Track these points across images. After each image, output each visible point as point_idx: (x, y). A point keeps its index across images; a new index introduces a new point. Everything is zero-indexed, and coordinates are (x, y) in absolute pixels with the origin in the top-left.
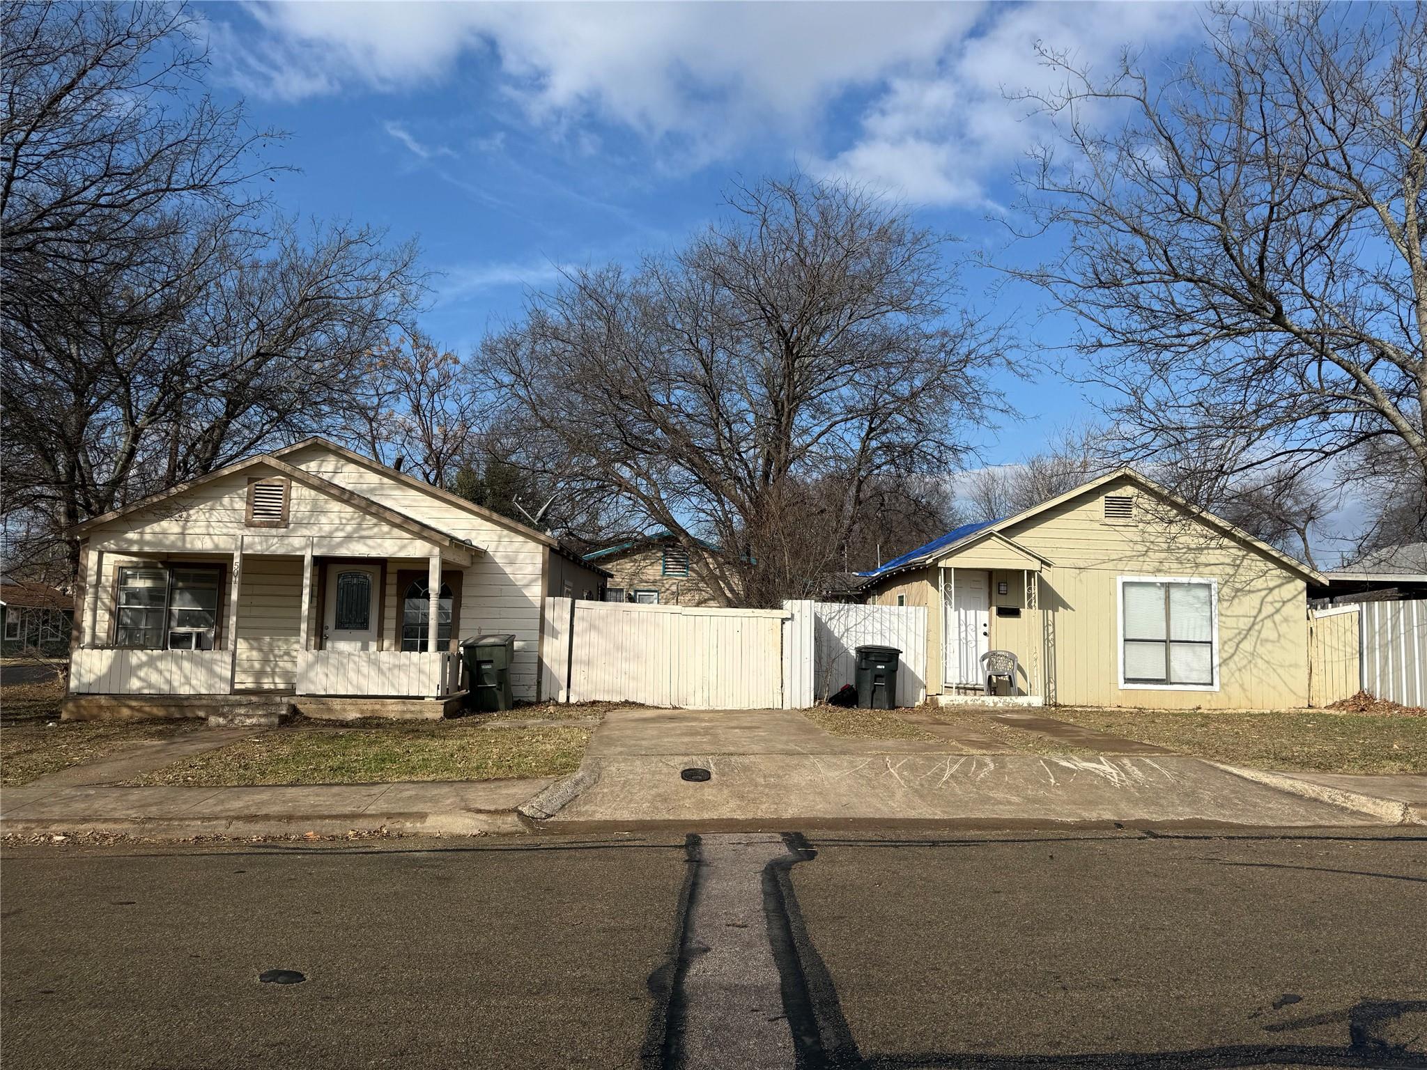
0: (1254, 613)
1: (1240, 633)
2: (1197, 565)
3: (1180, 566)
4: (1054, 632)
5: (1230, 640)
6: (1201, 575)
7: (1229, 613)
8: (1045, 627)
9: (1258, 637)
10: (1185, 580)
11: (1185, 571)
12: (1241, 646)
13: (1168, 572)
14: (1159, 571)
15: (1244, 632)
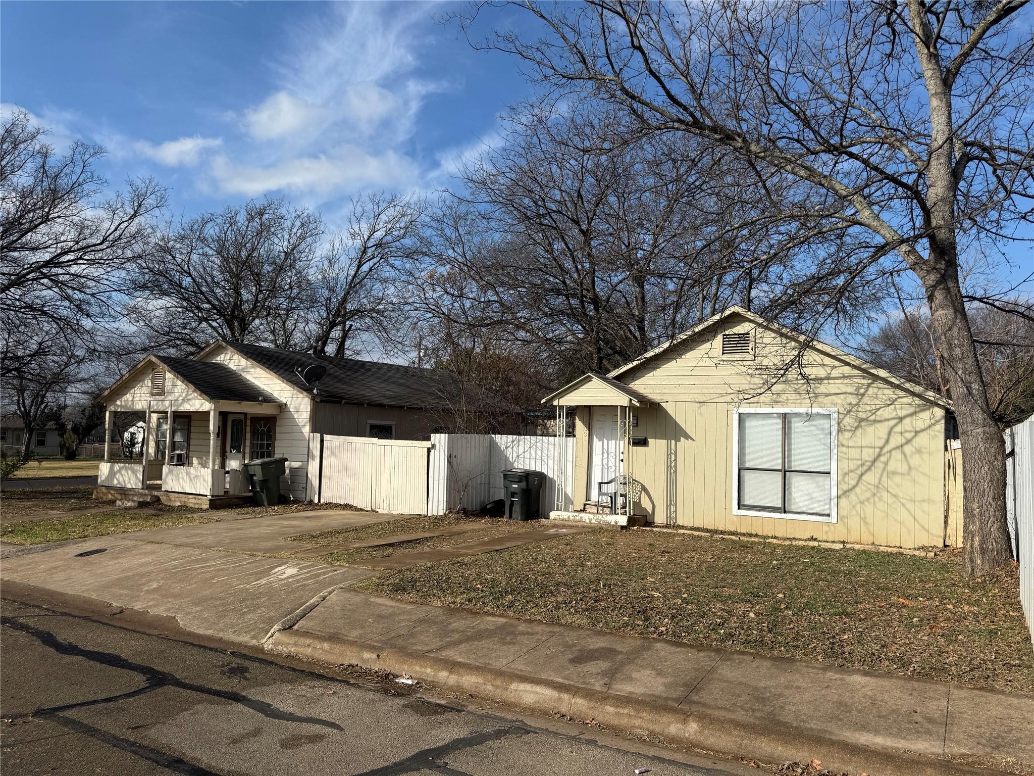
0: (881, 443)
1: (862, 465)
2: (817, 396)
3: (798, 397)
4: (676, 460)
5: (852, 471)
6: (821, 405)
7: (852, 444)
8: (669, 455)
9: (884, 469)
10: (802, 410)
11: (803, 401)
12: (863, 478)
13: (785, 403)
14: (777, 402)
15: (869, 464)
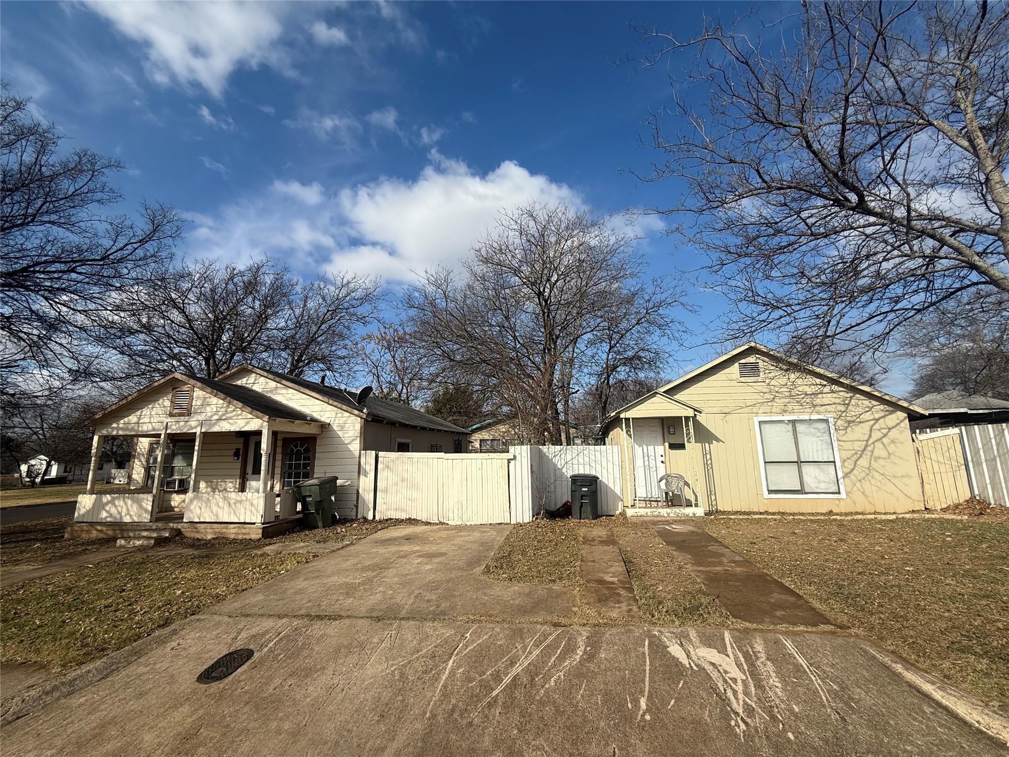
0: (866, 437)
1: (856, 453)
2: (814, 406)
3: (801, 407)
4: (711, 459)
5: (848, 459)
6: (818, 413)
7: (844, 438)
8: (705, 455)
9: (871, 456)
10: (807, 417)
11: (806, 410)
12: (858, 463)
13: (793, 412)
14: (785, 411)
15: (860, 453)
